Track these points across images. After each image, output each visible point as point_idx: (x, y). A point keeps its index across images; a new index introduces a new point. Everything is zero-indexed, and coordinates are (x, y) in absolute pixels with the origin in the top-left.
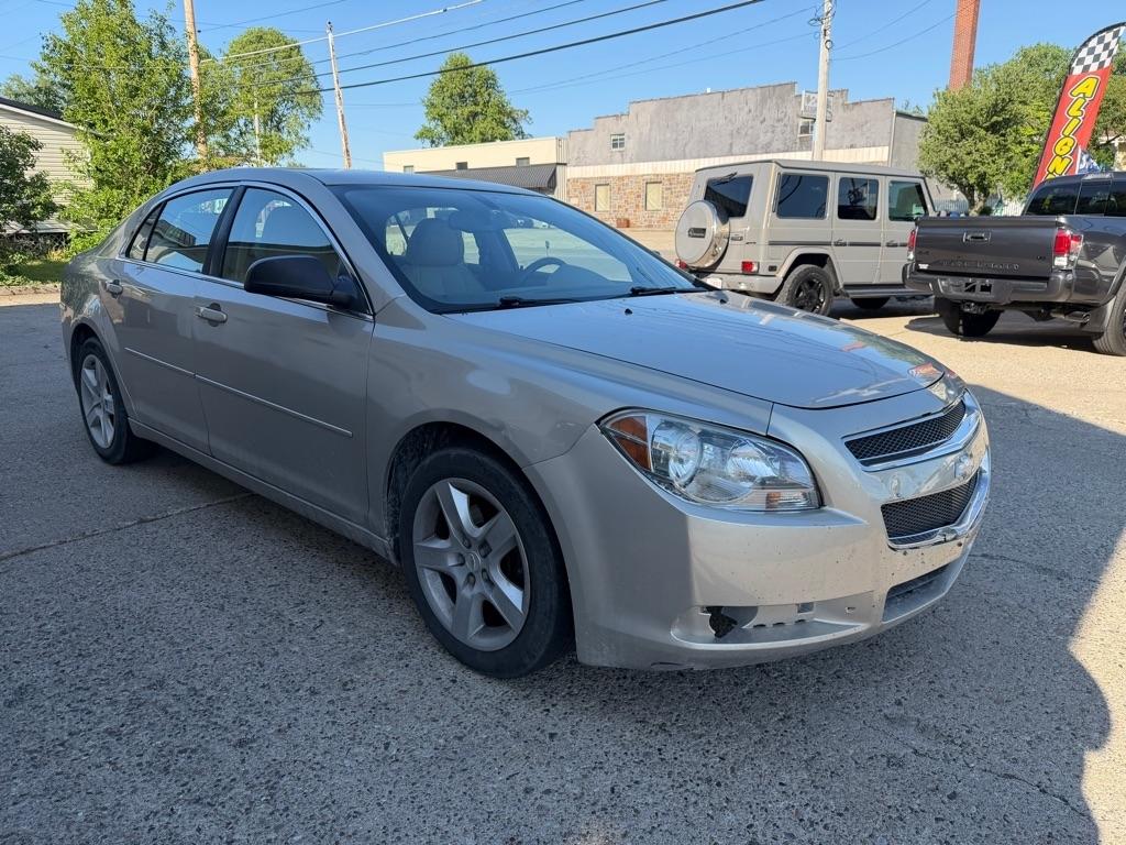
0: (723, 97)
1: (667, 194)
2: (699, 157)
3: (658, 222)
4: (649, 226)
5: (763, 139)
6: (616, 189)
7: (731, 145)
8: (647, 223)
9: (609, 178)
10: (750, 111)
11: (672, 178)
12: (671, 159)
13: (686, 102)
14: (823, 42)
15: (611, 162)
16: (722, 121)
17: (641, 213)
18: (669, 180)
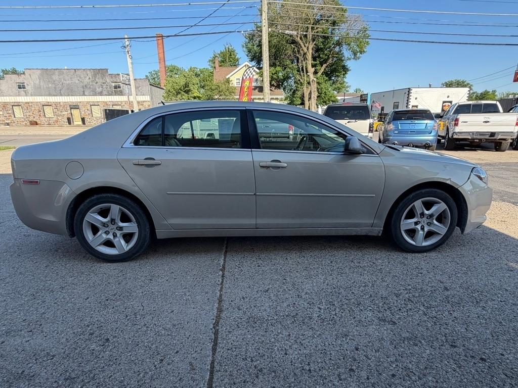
0: (75, 71)
1: (55, 110)
2: (68, 95)
3: (54, 122)
4: (49, 124)
5: (99, 90)
6: (25, 108)
7: (84, 91)
8: (47, 123)
9: (19, 102)
10: (90, 78)
11: (57, 105)
12: (54, 96)
13: (57, 72)
14: (128, 56)
15: (19, 96)
16: (77, 82)
17: (43, 119)
18: (55, 104)
